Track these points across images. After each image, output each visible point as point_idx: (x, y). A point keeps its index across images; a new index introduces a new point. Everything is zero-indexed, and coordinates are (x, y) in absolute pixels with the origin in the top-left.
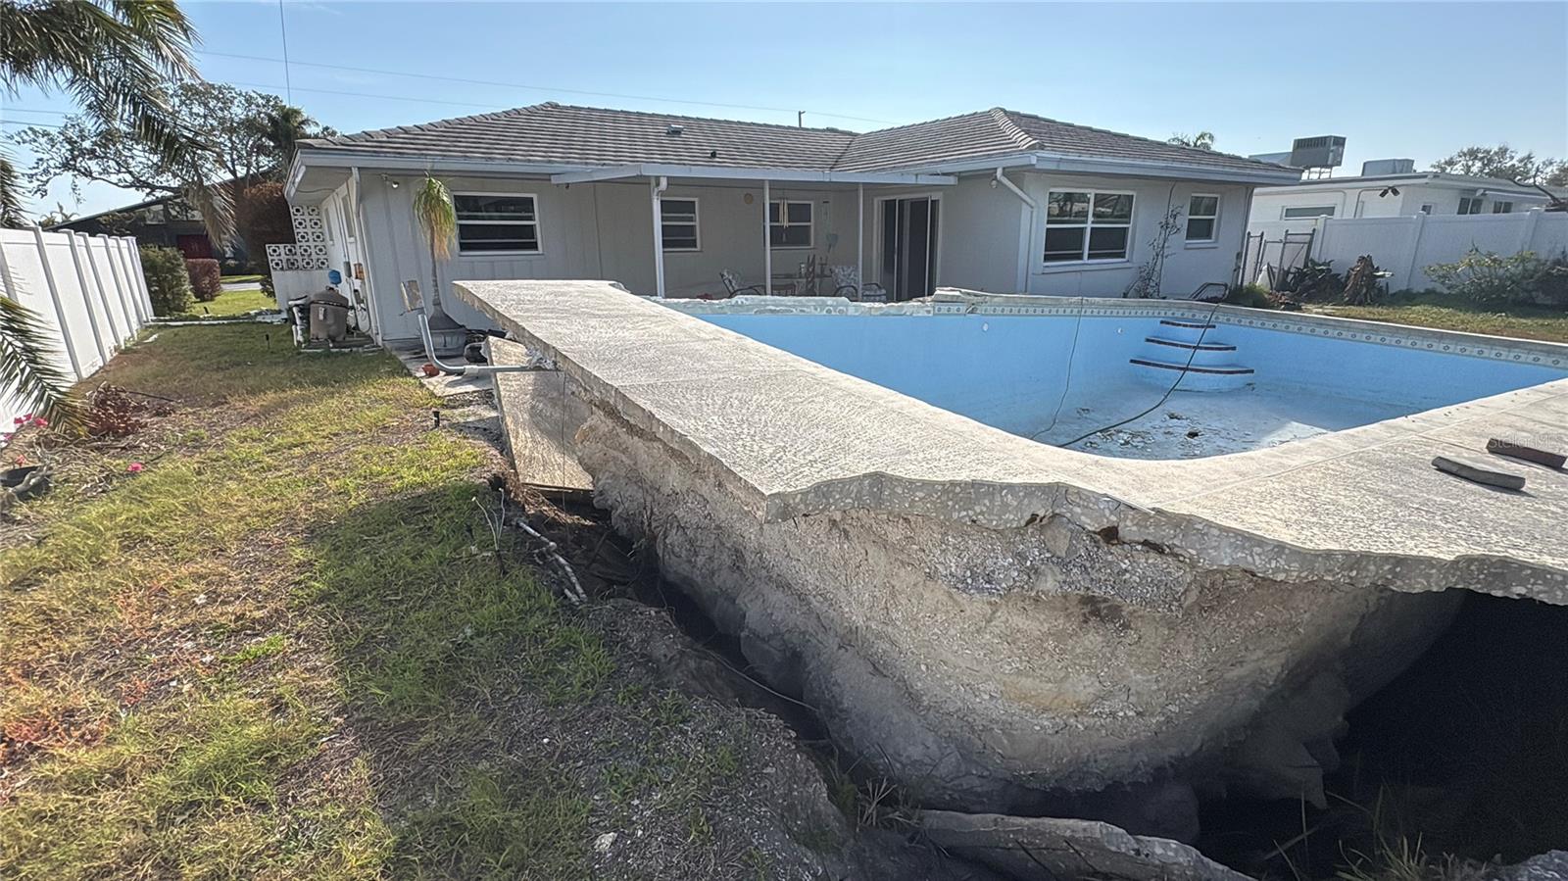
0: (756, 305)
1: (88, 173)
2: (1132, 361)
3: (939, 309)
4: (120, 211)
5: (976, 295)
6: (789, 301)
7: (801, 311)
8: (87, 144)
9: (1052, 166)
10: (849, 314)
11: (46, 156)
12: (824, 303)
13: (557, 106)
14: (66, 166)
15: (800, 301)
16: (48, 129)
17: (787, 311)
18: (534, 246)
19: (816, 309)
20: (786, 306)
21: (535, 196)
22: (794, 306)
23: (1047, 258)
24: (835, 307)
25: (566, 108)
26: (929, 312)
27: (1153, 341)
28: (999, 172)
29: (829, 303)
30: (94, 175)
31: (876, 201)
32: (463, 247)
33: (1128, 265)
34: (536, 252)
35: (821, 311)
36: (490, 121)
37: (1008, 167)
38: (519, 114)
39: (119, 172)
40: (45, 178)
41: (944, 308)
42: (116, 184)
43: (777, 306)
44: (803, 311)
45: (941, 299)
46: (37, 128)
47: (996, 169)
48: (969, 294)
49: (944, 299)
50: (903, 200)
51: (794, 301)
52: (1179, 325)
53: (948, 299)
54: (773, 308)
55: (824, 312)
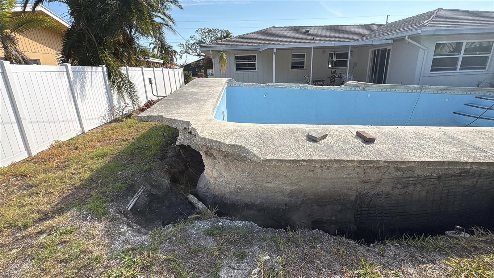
0: (274, 86)
1: (189, 53)
2: (454, 113)
3: (346, 89)
4: (195, 62)
5: (364, 84)
6: (286, 85)
7: (290, 88)
8: (190, 46)
9: (432, 33)
10: (308, 89)
11: (182, 50)
12: (299, 86)
13: (275, 27)
14: (186, 52)
15: (290, 85)
16: (183, 44)
17: (286, 88)
18: (255, 69)
19: (296, 87)
20: (285, 86)
21: (256, 55)
22: (288, 86)
23: (432, 70)
24: (303, 87)
25: (277, 27)
26: (342, 89)
27: (468, 105)
28: (406, 37)
29: (300, 85)
30: (190, 53)
31: (370, 50)
32: (237, 70)
33: (487, 72)
34: (255, 71)
35: (298, 88)
36: (252, 34)
37: (411, 35)
38: (262, 31)
39: (195, 52)
40: (181, 55)
41: (349, 88)
42: (194, 55)
43: (282, 86)
44: (291, 88)
45: (347, 85)
46: (181, 43)
47: (405, 36)
48: (361, 84)
49: (349, 85)
50: (379, 50)
51: (288, 85)
52: (484, 99)
53: (351, 85)
54: (281, 87)
55: (299, 88)
